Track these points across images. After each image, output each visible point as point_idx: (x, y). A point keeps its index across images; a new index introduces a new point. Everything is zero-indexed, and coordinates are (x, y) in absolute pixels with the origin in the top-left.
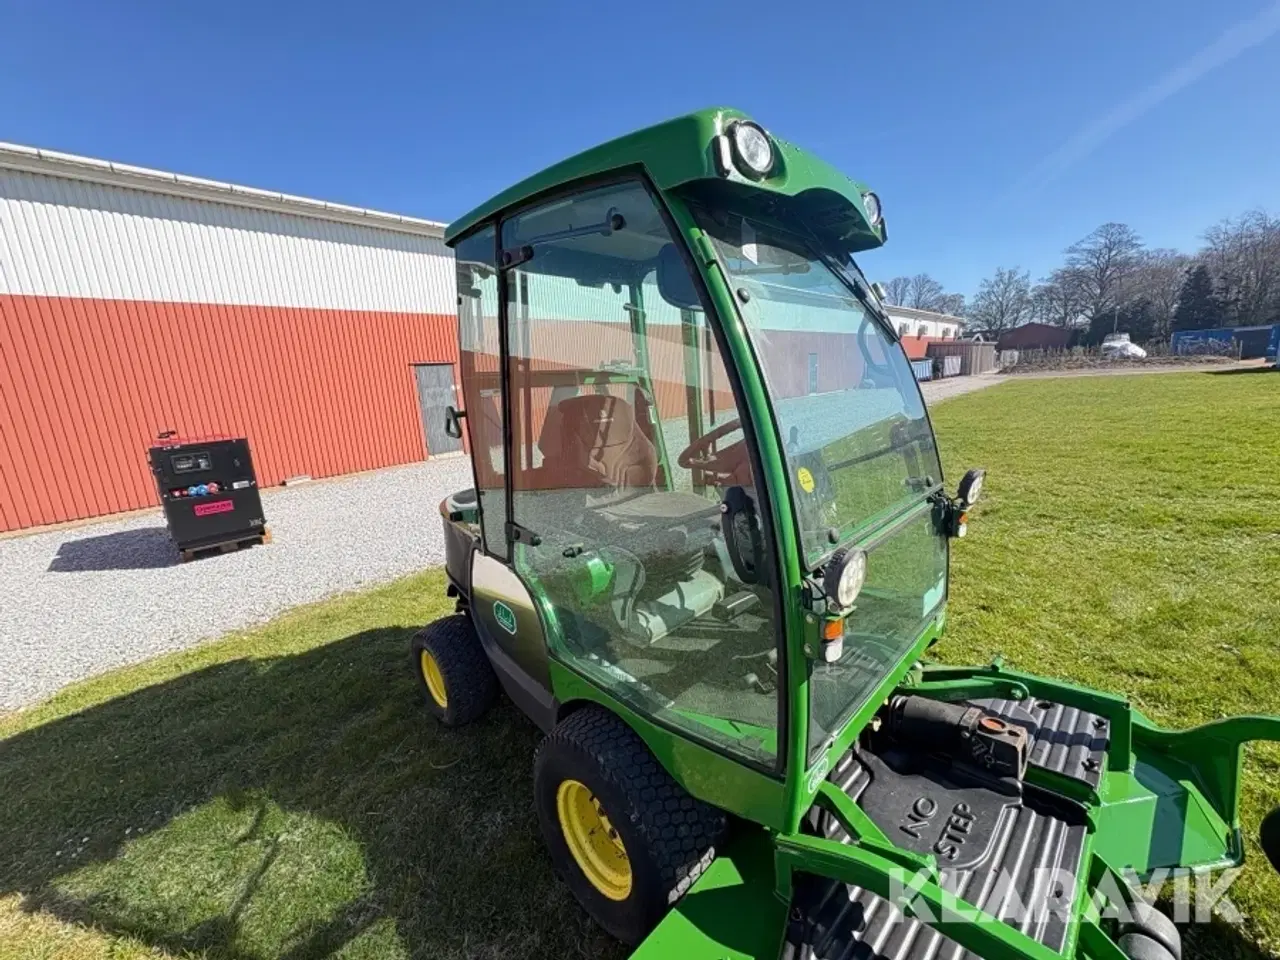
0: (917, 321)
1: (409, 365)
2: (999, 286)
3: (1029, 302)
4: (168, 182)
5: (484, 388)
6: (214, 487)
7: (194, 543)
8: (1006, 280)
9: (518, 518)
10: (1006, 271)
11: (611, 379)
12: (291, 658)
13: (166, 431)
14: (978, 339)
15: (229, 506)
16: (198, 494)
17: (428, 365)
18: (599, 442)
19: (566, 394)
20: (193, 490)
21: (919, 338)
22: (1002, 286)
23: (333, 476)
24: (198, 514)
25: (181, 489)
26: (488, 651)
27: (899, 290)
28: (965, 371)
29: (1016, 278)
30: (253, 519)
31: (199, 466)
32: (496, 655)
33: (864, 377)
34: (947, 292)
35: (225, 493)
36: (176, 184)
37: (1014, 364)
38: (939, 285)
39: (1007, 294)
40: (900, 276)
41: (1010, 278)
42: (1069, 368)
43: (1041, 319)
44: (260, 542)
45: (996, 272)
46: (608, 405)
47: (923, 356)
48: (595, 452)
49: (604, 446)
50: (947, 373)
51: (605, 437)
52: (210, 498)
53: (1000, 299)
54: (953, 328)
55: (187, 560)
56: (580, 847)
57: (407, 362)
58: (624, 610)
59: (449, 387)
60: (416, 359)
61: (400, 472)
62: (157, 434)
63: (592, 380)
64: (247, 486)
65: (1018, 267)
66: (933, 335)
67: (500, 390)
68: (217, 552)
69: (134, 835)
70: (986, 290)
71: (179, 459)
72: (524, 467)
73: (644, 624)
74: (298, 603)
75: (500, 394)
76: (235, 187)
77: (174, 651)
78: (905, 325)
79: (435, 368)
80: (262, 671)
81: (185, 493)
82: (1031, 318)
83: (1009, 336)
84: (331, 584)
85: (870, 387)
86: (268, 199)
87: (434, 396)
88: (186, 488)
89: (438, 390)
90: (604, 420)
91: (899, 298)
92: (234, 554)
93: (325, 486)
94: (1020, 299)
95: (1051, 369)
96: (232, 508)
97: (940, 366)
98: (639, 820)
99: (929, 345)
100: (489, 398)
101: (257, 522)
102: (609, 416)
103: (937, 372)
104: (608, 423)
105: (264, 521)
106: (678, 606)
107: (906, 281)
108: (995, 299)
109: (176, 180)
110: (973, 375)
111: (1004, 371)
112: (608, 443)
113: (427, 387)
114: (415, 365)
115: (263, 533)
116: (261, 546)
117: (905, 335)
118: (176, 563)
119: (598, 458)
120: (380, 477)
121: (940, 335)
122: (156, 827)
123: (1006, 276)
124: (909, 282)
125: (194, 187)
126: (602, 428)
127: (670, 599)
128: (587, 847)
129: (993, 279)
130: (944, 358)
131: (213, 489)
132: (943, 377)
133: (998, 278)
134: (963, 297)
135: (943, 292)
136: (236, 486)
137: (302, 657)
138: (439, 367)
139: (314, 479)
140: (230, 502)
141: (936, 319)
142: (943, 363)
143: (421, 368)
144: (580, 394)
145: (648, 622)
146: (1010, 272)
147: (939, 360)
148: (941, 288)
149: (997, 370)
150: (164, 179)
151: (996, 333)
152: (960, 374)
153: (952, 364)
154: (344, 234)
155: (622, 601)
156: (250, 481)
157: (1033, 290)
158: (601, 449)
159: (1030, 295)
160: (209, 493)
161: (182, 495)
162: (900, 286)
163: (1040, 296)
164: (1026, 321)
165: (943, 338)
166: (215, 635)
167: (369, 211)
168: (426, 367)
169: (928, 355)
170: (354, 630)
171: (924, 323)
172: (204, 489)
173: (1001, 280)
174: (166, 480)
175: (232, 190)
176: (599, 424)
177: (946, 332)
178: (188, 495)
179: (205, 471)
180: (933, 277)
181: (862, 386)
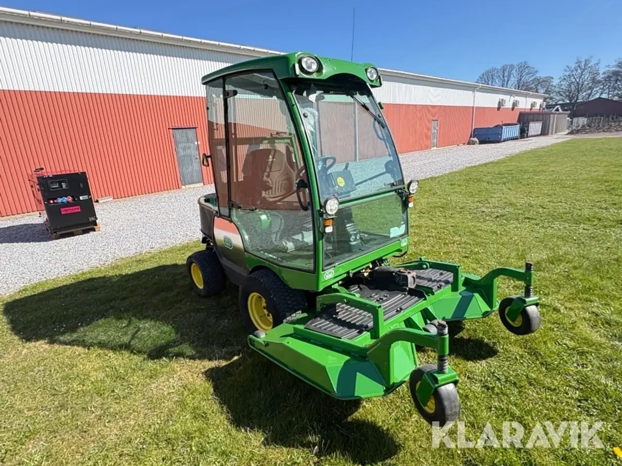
0: (512, 97)
1: (169, 129)
2: (577, 70)
3: (599, 82)
4: (24, 17)
5: (218, 145)
6: (70, 199)
7: (61, 229)
8: (583, 66)
9: (233, 199)
10: (583, 60)
11: (276, 141)
12: (127, 275)
13: (39, 167)
14: (557, 110)
15: (77, 209)
16: (62, 203)
17: (180, 129)
18: (268, 170)
19: (254, 148)
20: (60, 200)
21: (513, 109)
22: (579, 71)
23: (125, 197)
24: (62, 213)
25: (53, 200)
26: (220, 260)
27: (506, 74)
28: (544, 132)
29: (589, 65)
30: (91, 217)
31: (61, 186)
32: (224, 261)
33: (471, 137)
34: (542, 75)
35: (76, 202)
36: (30, 17)
37: (579, 128)
38: (535, 70)
39: (583, 77)
40: (508, 63)
41: (586, 65)
42: (616, 131)
43: (609, 94)
44: (94, 230)
45: (575, 61)
46: (272, 153)
47: (516, 122)
48: (266, 174)
49: (270, 171)
50: (530, 134)
51: (271, 167)
52: (68, 205)
53: (578, 80)
54: (539, 102)
55: (57, 238)
56: (256, 321)
57: (168, 127)
58: (276, 238)
59: (194, 143)
60: (173, 125)
61: (165, 195)
62: (34, 170)
63: (267, 141)
64: (87, 198)
65: (592, 57)
66: (524, 107)
67: (225, 146)
68: (72, 234)
69: (82, 326)
70: (567, 74)
71: (52, 183)
72: (235, 181)
73: (285, 244)
74: (123, 256)
75: (225, 148)
76: (64, 18)
77: (68, 274)
78: (502, 100)
79: (185, 130)
80: (114, 280)
81: (55, 201)
82: (601, 94)
83: (582, 107)
84: (138, 248)
85: (474, 143)
86: (83, 25)
87: (184, 149)
88: (56, 199)
89: (187, 145)
90: (270, 160)
91: (506, 79)
92: (81, 236)
93: (122, 203)
94: (593, 80)
95: (604, 131)
96: (79, 210)
97: (526, 128)
98: (274, 297)
99: (520, 114)
100: (221, 150)
101: (92, 219)
102: (273, 158)
103: (524, 133)
104: (272, 161)
105: (96, 218)
106: (301, 240)
107: (512, 67)
108: (574, 80)
109: (30, 15)
110: (550, 135)
111: (571, 133)
112: (272, 170)
113: (180, 143)
114: (173, 129)
115: (96, 225)
116: (95, 232)
117: (502, 107)
118: (52, 239)
119: (268, 176)
120: (154, 198)
121: (529, 107)
122: (89, 324)
123: (583, 64)
124: (514, 68)
125: (39, 19)
126: (270, 163)
127: (298, 237)
128: (259, 321)
129: (573, 66)
130: (529, 124)
131: (70, 200)
132: (527, 137)
133: (577, 65)
134: (553, 78)
135: (538, 75)
136: (81, 198)
137: (132, 275)
138: (188, 130)
139: (114, 199)
140: (79, 207)
141: (526, 96)
142: (528, 127)
143: (176, 131)
144: (261, 148)
145: (286, 244)
146: (586, 61)
147: (526, 125)
148: (536, 72)
149: (567, 132)
150: (23, 15)
151: (573, 105)
152: (541, 135)
153: (535, 127)
154: (127, 46)
155: (275, 234)
156: (89, 196)
157: (604, 73)
158: (269, 172)
159: (600, 77)
160: (68, 202)
161: (54, 203)
162: (507, 70)
163: (609, 77)
164: (597, 96)
165: (531, 109)
166: (86, 269)
167: (143, 31)
168: (180, 131)
169: (519, 121)
170: (155, 265)
171: (517, 98)
172: (65, 200)
173: (579, 66)
174: (46, 194)
175: (61, 20)
176: (268, 162)
177: (533, 105)
178: (57, 203)
179: (64, 190)
180: (530, 64)
181: (469, 143)
